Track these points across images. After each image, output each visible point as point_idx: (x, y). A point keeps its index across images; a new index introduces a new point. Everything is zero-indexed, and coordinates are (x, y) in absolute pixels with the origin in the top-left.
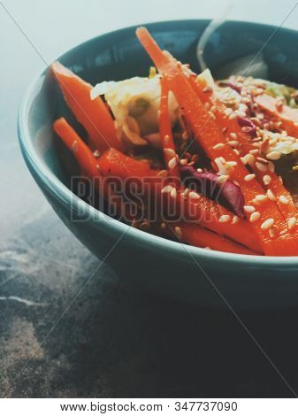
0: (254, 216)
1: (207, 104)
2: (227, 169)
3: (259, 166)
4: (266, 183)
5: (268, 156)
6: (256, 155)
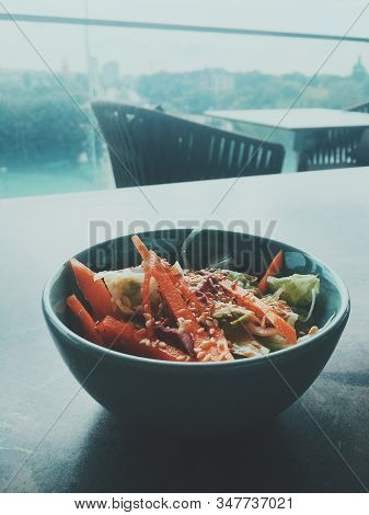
0: (200, 354)
1: (177, 284)
2: (186, 325)
3: (207, 322)
4: (211, 333)
5: (214, 315)
6: (206, 315)
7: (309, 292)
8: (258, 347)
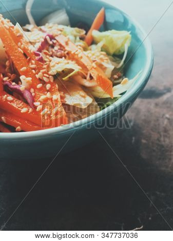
0: (39, 107)
1: (19, 43)
2: (27, 82)
3: (45, 79)
4: (48, 89)
5: (50, 73)
6: (43, 73)
7: (123, 45)
8: (84, 97)
